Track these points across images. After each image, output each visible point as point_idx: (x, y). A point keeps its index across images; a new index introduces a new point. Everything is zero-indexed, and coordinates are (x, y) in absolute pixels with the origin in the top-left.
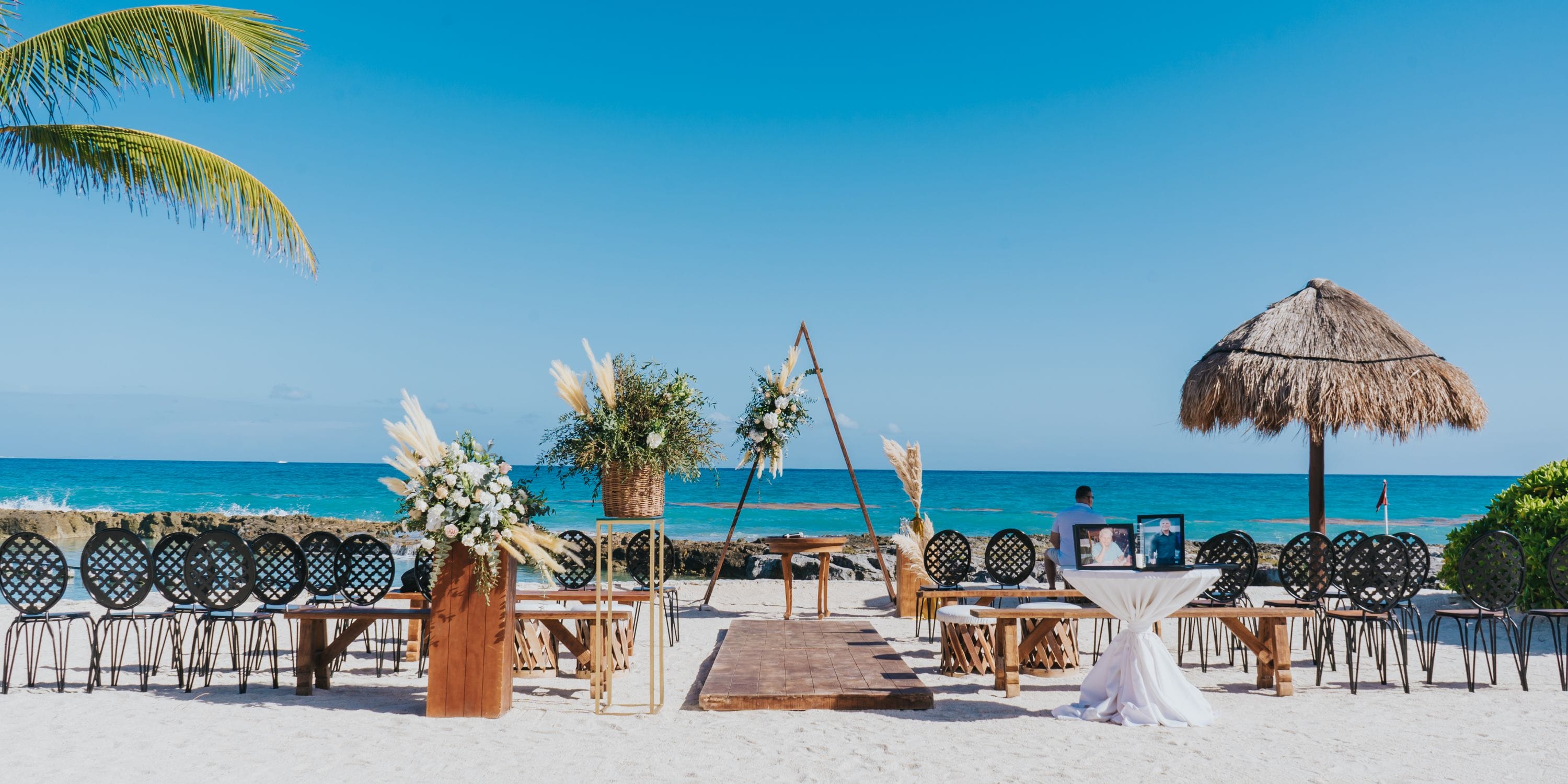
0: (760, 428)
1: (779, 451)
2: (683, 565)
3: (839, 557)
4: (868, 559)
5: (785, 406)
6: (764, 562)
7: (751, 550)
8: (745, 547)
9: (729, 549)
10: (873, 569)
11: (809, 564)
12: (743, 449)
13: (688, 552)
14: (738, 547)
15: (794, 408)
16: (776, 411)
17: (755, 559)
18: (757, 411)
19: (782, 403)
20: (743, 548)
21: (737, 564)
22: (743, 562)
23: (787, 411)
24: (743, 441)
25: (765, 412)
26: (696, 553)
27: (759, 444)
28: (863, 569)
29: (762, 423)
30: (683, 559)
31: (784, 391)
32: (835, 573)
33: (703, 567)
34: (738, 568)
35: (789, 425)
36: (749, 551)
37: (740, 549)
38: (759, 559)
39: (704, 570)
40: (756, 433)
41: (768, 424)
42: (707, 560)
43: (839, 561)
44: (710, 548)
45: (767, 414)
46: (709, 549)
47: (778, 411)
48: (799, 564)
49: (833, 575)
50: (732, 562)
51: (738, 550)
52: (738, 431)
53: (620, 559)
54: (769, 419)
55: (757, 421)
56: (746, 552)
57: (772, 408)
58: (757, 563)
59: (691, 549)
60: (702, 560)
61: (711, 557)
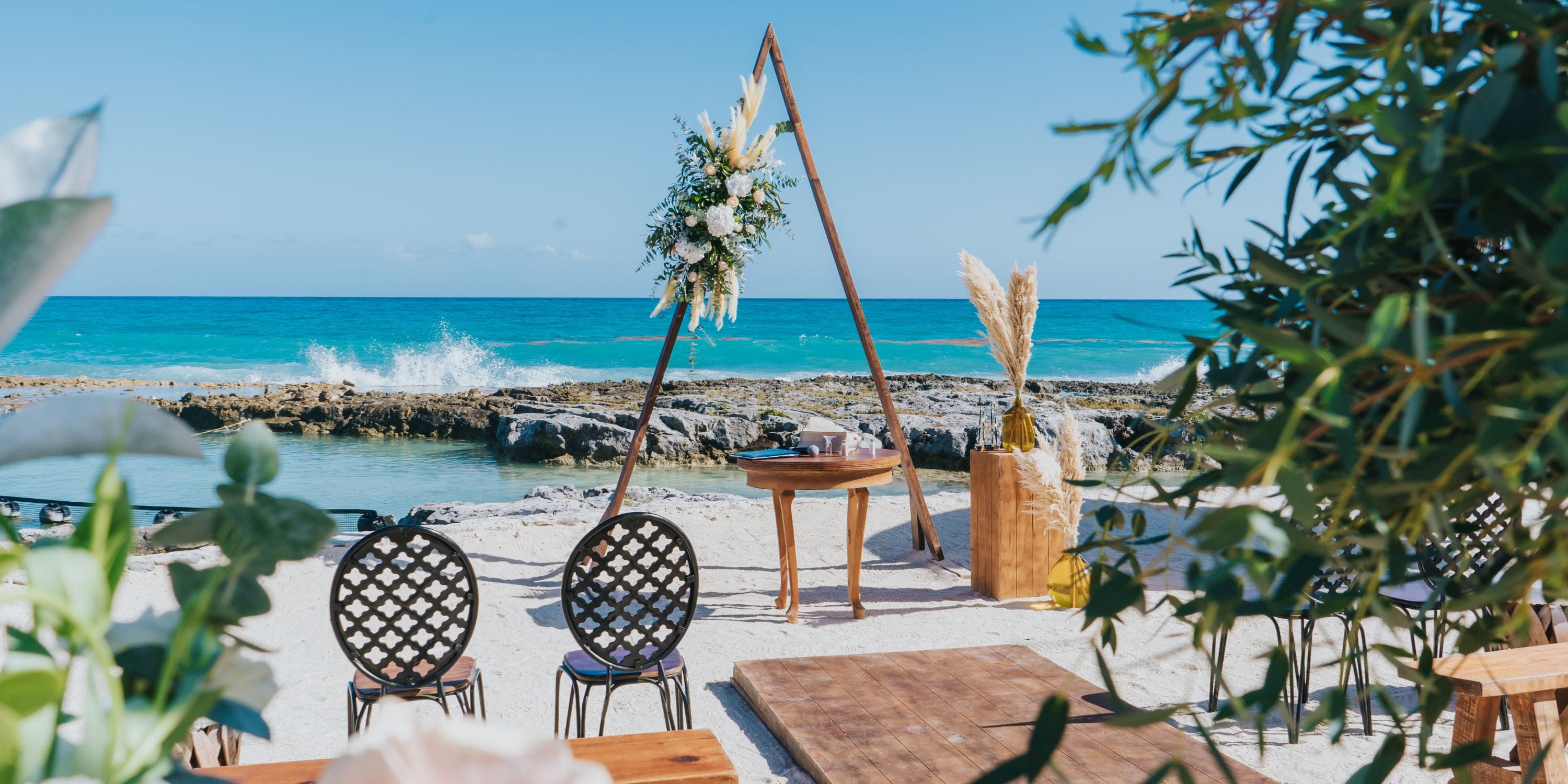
0: (699, 234)
1: (733, 279)
2: (406, 427)
3: (624, 416)
4: (661, 418)
5: (745, 191)
6: (523, 424)
7: (496, 406)
8: (488, 402)
9: (466, 405)
10: (668, 430)
11: (585, 426)
12: (660, 277)
13: (413, 410)
14: (479, 402)
15: (760, 197)
16: (729, 201)
17: (509, 421)
18: (691, 201)
19: (739, 185)
20: (484, 403)
21: (480, 424)
22: (487, 421)
23: (747, 204)
24: (659, 263)
25: (708, 204)
26: (423, 411)
27: (695, 268)
28: (657, 431)
29: (702, 226)
30: (406, 420)
31: (743, 163)
32: (620, 437)
33: (433, 428)
34: (480, 429)
35: (751, 229)
36: (493, 408)
37: (481, 405)
38: (516, 420)
39: (435, 433)
40: (691, 246)
41: (717, 227)
42: (438, 420)
43: (624, 421)
44: (441, 404)
45: (712, 208)
46: (440, 406)
47: (734, 202)
48: (572, 426)
49: (618, 439)
50: (472, 422)
51: (478, 407)
52: (652, 241)
53: (319, 420)
54: (717, 217)
55: (691, 221)
56: (490, 409)
57: (722, 195)
58: (513, 425)
59: (416, 407)
60: (432, 420)
61: (443, 416)
